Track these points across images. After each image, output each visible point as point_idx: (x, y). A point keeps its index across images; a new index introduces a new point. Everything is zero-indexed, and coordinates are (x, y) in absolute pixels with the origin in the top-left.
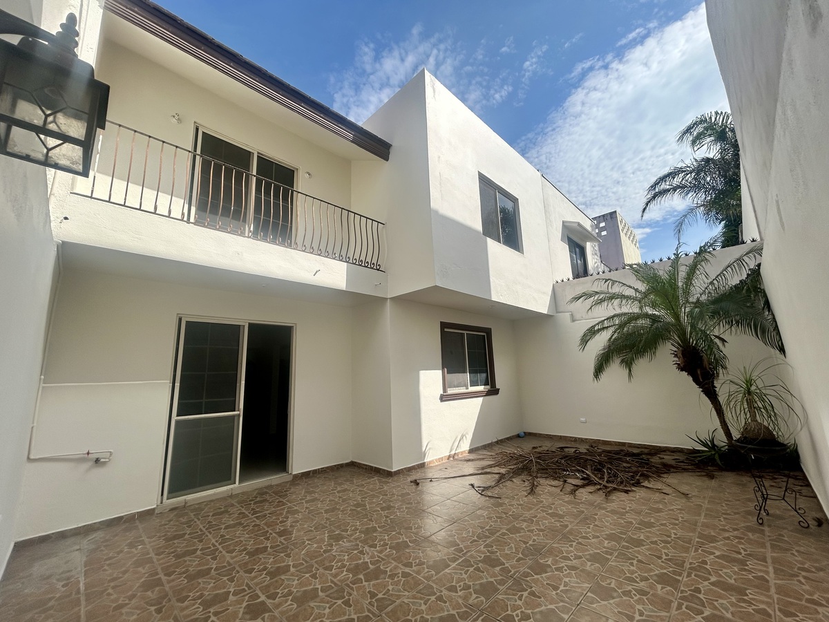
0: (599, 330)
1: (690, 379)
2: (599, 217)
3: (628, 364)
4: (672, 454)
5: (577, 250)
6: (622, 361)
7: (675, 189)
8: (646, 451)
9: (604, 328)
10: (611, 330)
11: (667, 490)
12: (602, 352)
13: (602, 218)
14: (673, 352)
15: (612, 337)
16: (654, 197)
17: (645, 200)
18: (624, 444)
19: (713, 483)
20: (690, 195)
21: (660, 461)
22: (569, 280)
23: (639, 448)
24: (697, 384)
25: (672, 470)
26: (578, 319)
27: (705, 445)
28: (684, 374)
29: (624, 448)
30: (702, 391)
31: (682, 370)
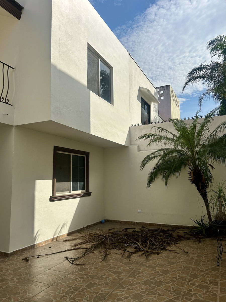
0: (152, 158)
1: (196, 187)
2: (161, 87)
3: (166, 178)
4: (184, 230)
5: (146, 106)
6: (164, 177)
7: (200, 77)
8: (171, 228)
9: (155, 157)
10: (158, 158)
11: (179, 251)
12: (153, 171)
13: (162, 88)
14: (189, 172)
15: (158, 162)
16: (190, 80)
17: (185, 81)
18: (160, 225)
19: (200, 245)
20: (207, 82)
21: (177, 234)
22: (139, 125)
23: (167, 227)
24: (199, 191)
25: (182, 239)
26: (142, 150)
27: (199, 224)
28: (193, 185)
29: (160, 227)
30: (201, 195)
31: (192, 183)
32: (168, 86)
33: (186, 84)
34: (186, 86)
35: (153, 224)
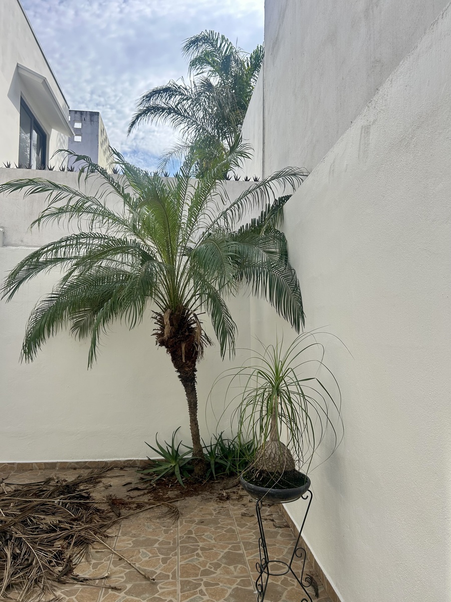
0: (47, 263)
1: (169, 357)
3: (81, 328)
4: (122, 473)
6: (76, 326)
8: (85, 473)
9: (56, 260)
10: (68, 265)
12: (46, 304)
13: (78, 115)
14: (155, 315)
18: (52, 466)
21: (106, 493)
23: (75, 469)
24: (176, 365)
26: (13, 242)
28: (164, 349)
29: (52, 474)
30: (179, 377)
31: (162, 343)
32: (94, 116)
33: (137, 117)
34: (137, 123)
35: (32, 464)
